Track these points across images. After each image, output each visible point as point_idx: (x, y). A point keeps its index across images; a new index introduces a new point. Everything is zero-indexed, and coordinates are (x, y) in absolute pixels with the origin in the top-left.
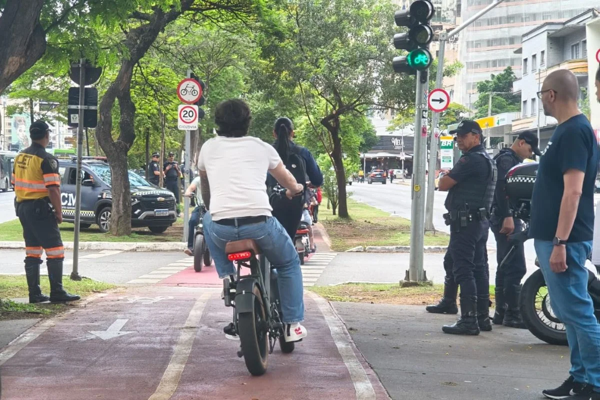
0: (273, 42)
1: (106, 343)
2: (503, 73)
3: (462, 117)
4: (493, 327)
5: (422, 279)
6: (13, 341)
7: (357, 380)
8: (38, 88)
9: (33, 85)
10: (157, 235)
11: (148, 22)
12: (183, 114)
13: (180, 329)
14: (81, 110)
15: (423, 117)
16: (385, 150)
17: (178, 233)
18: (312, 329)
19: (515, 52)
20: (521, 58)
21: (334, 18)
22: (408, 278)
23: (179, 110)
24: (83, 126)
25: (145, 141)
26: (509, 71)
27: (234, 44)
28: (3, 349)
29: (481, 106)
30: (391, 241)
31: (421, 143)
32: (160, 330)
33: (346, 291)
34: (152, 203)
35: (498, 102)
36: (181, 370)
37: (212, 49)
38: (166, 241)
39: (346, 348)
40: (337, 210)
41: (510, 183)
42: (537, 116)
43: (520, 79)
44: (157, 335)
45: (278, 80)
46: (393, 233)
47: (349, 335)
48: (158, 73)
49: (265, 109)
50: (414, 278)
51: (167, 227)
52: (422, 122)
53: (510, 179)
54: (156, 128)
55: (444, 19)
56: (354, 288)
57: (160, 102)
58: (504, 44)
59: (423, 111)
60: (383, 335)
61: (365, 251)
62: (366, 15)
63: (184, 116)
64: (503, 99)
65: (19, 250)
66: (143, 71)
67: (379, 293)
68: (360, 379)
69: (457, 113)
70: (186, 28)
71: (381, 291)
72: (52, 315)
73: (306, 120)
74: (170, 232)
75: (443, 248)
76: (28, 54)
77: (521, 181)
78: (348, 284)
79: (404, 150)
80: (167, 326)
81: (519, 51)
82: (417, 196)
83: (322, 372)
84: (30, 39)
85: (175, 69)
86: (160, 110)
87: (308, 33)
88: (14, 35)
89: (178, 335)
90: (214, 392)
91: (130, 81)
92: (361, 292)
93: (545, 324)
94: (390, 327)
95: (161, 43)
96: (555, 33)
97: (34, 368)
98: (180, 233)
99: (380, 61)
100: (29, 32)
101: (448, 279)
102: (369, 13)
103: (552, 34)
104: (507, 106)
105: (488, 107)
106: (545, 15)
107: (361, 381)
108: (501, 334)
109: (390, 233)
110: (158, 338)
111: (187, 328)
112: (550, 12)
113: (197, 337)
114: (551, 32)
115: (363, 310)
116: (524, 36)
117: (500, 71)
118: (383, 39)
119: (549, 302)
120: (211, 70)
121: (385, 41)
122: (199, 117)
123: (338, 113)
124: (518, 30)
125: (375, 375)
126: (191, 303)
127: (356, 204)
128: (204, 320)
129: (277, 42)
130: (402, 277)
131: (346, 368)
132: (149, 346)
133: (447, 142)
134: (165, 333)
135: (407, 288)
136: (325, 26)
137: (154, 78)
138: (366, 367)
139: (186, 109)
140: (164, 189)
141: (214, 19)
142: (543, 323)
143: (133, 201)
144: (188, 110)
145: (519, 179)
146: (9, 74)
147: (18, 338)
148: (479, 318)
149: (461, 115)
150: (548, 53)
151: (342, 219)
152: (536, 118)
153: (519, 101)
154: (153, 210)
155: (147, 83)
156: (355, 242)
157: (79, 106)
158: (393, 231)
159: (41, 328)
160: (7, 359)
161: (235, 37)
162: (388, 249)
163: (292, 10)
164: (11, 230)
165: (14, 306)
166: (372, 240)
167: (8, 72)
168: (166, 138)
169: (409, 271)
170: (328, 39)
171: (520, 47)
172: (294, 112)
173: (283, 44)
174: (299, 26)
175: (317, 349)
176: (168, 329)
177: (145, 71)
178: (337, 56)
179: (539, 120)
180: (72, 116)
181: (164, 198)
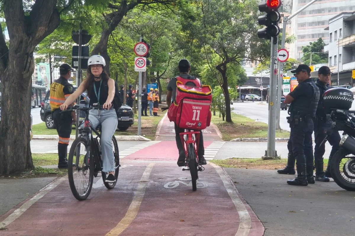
0: (189, 22)
1: (95, 190)
2: (317, 41)
3: (295, 66)
4: (315, 181)
5: (274, 155)
6: (42, 189)
7: (240, 210)
8: (54, 48)
9: (51, 46)
10: (123, 132)
11: (117, 10)
12: (137, 62)
13: (137, 182)
14: (80, 59)
15: (275, 64)
16: (251, 85)
17: (134, 131)
18: (213, 183)
19: (325, 29)
20: (329, 33)
21: (223, 9)
22: (267, 155)
23: (135, 60)
24: (80, 68)
25: (115, 78)
26: (320, 40)
27: (166, 23)
28: (36, 193)
29: (305, 60)
30: (256, 135)
31: (274, 78)
32: (126, 183)
33: (231, 162)
34: (120, 113)
35: (315, 58)
36: (139, 204)
37: (153, 26)
38: (128, 135)
39: (233, 193)
40: (225, 118)
41: (325, 99)
42: (337, 66)
43: (328, 44)
44: (124, 186)
45: (192, 44)
46: (257, 131)
47: (234, 186)
48: (123, 39)
50: (270, 155)
51: (128, 127)
52: (274, 66)
53: (325, 97)
54: (122, 71)
55: (285, 11)
56: (236, 161)
57: (124, 56)
58: (319, 25)
59: (275, 60)
60: (254, 186)
61: (241, 140)
62: (241, 7)
63: (138, 64)
64: (318, 56)
65: (43, 140)
66: (114, 38)
67: (250, 163)
68: (242, 209)
69: (292, 64)
70: (139, 14)
71: (251, 162)
72: (64, 175)
73: (208, 66)
74: (130, 130)
75: (286, 139)
76: (50, 25)
77: (332, 98)
78: (233, 158)
79: (262, 85)
80: (130, 181)
81: (327, 29)
82: (271, 109)
83: (219, 206)
84: (51, 17)
85: (132, 37)
86: (124, 61)
87: (209, 17)
88: (42, 14)
89: (137, 186)
90: (158, 217)
91: (107, 44)
92: (240, 163)
93: (345, 179)
94: (257, 181)
95: (124, 23)
96: (348, 18)
97: (55, 204)
98: (136, 131)
99: (249, 33)
100: (51, 13)
101: (290, 154)
102: (243, 6)
103: (346, 19)
104: (321, 60)
105: (310, 60)
106: (341, 8)
107: (242, 210)
108: (320, 185)
109: (255, 131)
110: (125, 187)
111: (142, 182)
112: (344, 7)
113: (148, 187)
115: (241, 172)
116: (330, 20)
118: (251, 21)
119: (347, 167)
120: (153, 38)
121: (252, 22)
122: (147, 64)
123: (226, 62)
124: (326, 17)
125: (250, 207)
126: (144, 168)
127: (236, 115)
128: (151, 177)
129: (191, 22)
130: (263, 155)
131: (233, 204)
132: (120, 192)
133: (287, 80)
134: (130, 184)
135: (266, 161)
136: (218, 14)
137: (120, 42)
138: (244, 203)
139: (139, 60)
140: (127, 105)
141: (155, 9)
142: (344, 179)
144: (140, 60)
145: (330, 97)
147: (44, 187)
148: (307, 176)
149: (295, 65)
150: (343, 30)
151: (228, 123)
152: (337, 67)
153: (327, 57)
154: (121, 117)
155: (116, 45)
156: (235, 136)
157: (79, 57)
158: (257, 130)
159: (58, 182)
160: (39, 199)
161: (166, 19)
162: (255, 140)
163: (199, 4)
164: (38, 129)
165: (42, 170)
166: (245, 135)
167: (39, 36)
168: (127, 77)
169: (267, 151)
170: (220, 20)
171: (328, 26)
172: (200, 63)
173: (195, 23)
174: (203, 13)
175: (216, 193)
176: (131, 182)
177: (115, 38)
178: (226, 31)
179: (339, 67)
180: (74, 62)
181: (126, 111)
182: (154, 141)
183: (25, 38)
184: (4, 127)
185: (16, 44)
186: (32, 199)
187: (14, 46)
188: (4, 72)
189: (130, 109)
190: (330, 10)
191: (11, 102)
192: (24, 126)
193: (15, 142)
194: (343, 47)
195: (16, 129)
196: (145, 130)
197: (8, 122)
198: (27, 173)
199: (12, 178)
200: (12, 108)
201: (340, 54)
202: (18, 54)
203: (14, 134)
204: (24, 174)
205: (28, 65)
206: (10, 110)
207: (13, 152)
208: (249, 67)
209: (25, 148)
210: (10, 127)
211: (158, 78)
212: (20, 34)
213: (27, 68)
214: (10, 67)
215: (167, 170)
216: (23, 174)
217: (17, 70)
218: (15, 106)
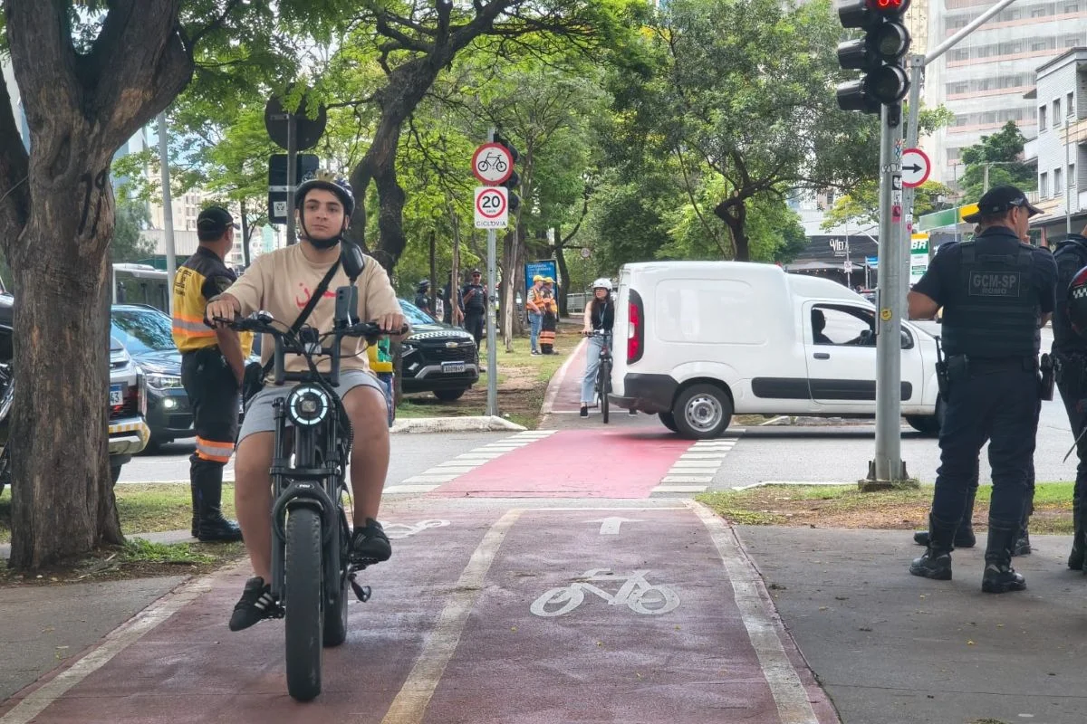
0: (633, 82)
2: (1001, 132)
3: (941, 203)
5: (899, 475)
6: (118, 629)
7: (791, 719)
10: (446, 405)
11: (424, 54)
12: (482, 202)
13: (446, 592)
14: (291, 193)
15: (895, 188)
16: (819, 258)
17: (480, 400)
18: (699, 589)
19: (1026, 97)
20: (1036, 106)
21: (732, 40)
22: (874, 474)
23: (476, 196)
26: (1011, 129)
27: (570, 92)
28: (92, 647)
29: (970, 184)
31: (891, 234)
32: (406, 596)
33: (761, 500)
34: (438, 351)
35: (999, 177)
36: (428, 693)
37: (536, 102)
38: (460, 414)
39: (766, 634)
42: (1065, 197)
43: (1036, 138)
44: (399, 608)
47: (770, 601)
49: (626, 196)
50: (885, 475)
51: (464, 390)
52: (892, 195)
56: (777, 495)
58: (1006, 87)
59: (894, 177)
60: (837, 598)
62: (786, 34)
63: (484, 206)
64: (1006, 173)
66: (421, 139)
67: (822, 504)
68: (796, 713)
69: (933, 197)
70: (489, 67)
71: (825, 499)
72: (216, 565)
73: (692, 210)
74: (468, 398)
76: (159, 82)
78: (766, 486)
79: (850, 257)
80: (423, 587)
81: (1032, 95)
82: (885, 328)
83: (715, 696)
84: (162, 56)
87: (690, 66)
88: (129, 47)
89: (441, 608)
92: (789, 501)
97: (134, 695)
98: (484, 400)
99: (810, 107)
100: (160, 41)
102: (790, 29)
105: (983, 186)
107: (798, 720)
110: (400, 615)
111: (459, 590)
112: (1077, 35)
113: (476, 612)
114: (1082, 63)
115: (795, 542)
116: (1039, 70)
117: (997, 129)
118: (816, 72)
120: (535, 135)
121: (819, 74)
122: (509, 207)
123: (743, 195)
124: (1026, 63)
125: (827, 702)
126: (479, 532)
128: (496, 570)
129: (640, 82)
130: (863, 474)
131: (766, 686)
132: (378, 635)
133: (920, 242)
134: (417, 602)
135: (873, 494)
136: (717, 55)
138: (807, 683)
139: (488, 194)
141: (536, 49)
143: (406, 350)
144: (491, 195)
146: (124, 122)
147: (129, 621)
149: (940, 199)
150: (1078, 96)
152: (1065, 200)
153: (1034, 175)
154: (440, 364)
155: (427, 157)
157: (287, 187)
159: (183, 596)
161: (571, 80)
163: (663, 28)
167: (121, 118)
168: (460, 247)
169: (874, 464)
170: (722, 74)
171: (1033, 89)
172: (672, 201)
173: (649, 86)
174: (675, 54)
175: (707, 635)
176: (423, 593)
177: (423, 141)
178: (739, 103)
179: (1068, 201)
180: (275, 204)
181: (456, 344)
182: (536, 432)
183: (79, 126)
184: (23, 416)
185: (49, 147)
186: (67, 673)
187: (43, 152)
188: (20, 238)
189: (468, 339)
190: (1036, 44)
191: (41, 336)
192: (85, 411)
193: (58, 463)
194: (1080, 146)
195: (58, 420)
196: (513, 396)
197: (35, 401)
198: (94, 565)
199: (45, 582)
200: (46, 353)
201: (1070, 163)
202: (59, 178)
203: (53, 439)
204: (88, 565)
205: (92, 214)
206: (40, 360)
207: (51, 496)
208: (812, 210)
209: (90, 481)
210: (40, 416)
211: (559, 245)
212: (60, 112)
213: (89, 223)
214: (36, 223)
215: (552, 541)
216: (82, 567)
217: (56, 231)
218: (56, 349)
